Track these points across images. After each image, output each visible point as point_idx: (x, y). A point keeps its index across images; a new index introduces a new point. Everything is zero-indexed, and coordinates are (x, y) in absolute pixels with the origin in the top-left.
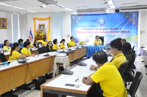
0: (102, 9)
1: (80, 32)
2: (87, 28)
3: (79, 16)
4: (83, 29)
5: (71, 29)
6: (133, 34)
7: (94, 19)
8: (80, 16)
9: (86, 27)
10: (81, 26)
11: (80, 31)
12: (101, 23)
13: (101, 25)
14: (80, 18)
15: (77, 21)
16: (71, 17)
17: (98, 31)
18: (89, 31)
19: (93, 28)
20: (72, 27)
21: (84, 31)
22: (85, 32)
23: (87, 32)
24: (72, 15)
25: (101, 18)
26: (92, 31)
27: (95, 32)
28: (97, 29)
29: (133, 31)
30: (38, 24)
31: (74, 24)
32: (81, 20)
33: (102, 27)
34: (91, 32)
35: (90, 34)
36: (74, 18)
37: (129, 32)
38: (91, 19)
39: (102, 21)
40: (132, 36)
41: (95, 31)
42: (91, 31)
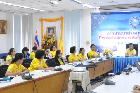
0: (136, 4)
1: (103, 38)
2: (114, 32)
3: (103, 15)
4: (108, 33)
5: (92, 33)
7: (124, 19)
8: (104, 15)
9: (112, 30)
10: (105, 29)
11: (104, 36)
12: (133, 25)
13: (135, 27)
14: (104, 17)
15: (99, 23)
16: (92, 16)
17: (131, 36)
18: (117, 36)
19: (123, 31)
20: (92, 30)
21: (110, 36)
22: (111, 38)
23: (115, 38)
24: (93, 14)
25: (133, 18)
26: (122, 36)
27: (126, 38)
28: (128, 33)
30: (47, 26)
31: (95, 27)
32: (105, 20)
33: (136, 31)
34: (119, 38)
35: (118, 40)
36: (95, 18)
38: (120, 19)
39: (135, 21)
41: (126, 35)
42: (120, 36)
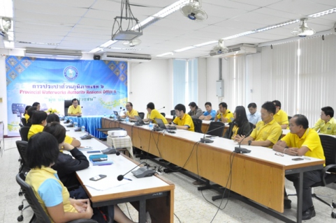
1: (27, 92)
2: (42, 84)
3: (25, 61)
4: (34, 86)
5: (7, 85)
6: (121, 95)
7: (56, 68)
8: (28, 61)
9: (39, 81)
10: (29, 80)
11: (27, 90)
12: (69, 76)
13: (71, 80)
14: (27, 64)
15: (20, 70)
16: (6, 61)
17: (65, 90)
18: (47, 90)
19: (55, 84)
20: (8, 81)
21: (37, 89)
22: (39, 93)
23: (43, 93)
24: (8, 58)
25: (69, 68)
26: (54, 90)
27: (59, 93)
28: (63, 87)
29: (121, 91)
31: (13, 76)
32: (28, 67)
33: (72, 84)
34: (49, 92)
35: (49, 96)
36: (13, 63)
37: (115, 92)
38: (51, 68)
39: (71, 72)
40: (119, 98)
41: (59, 90)
42: (51, 90)
